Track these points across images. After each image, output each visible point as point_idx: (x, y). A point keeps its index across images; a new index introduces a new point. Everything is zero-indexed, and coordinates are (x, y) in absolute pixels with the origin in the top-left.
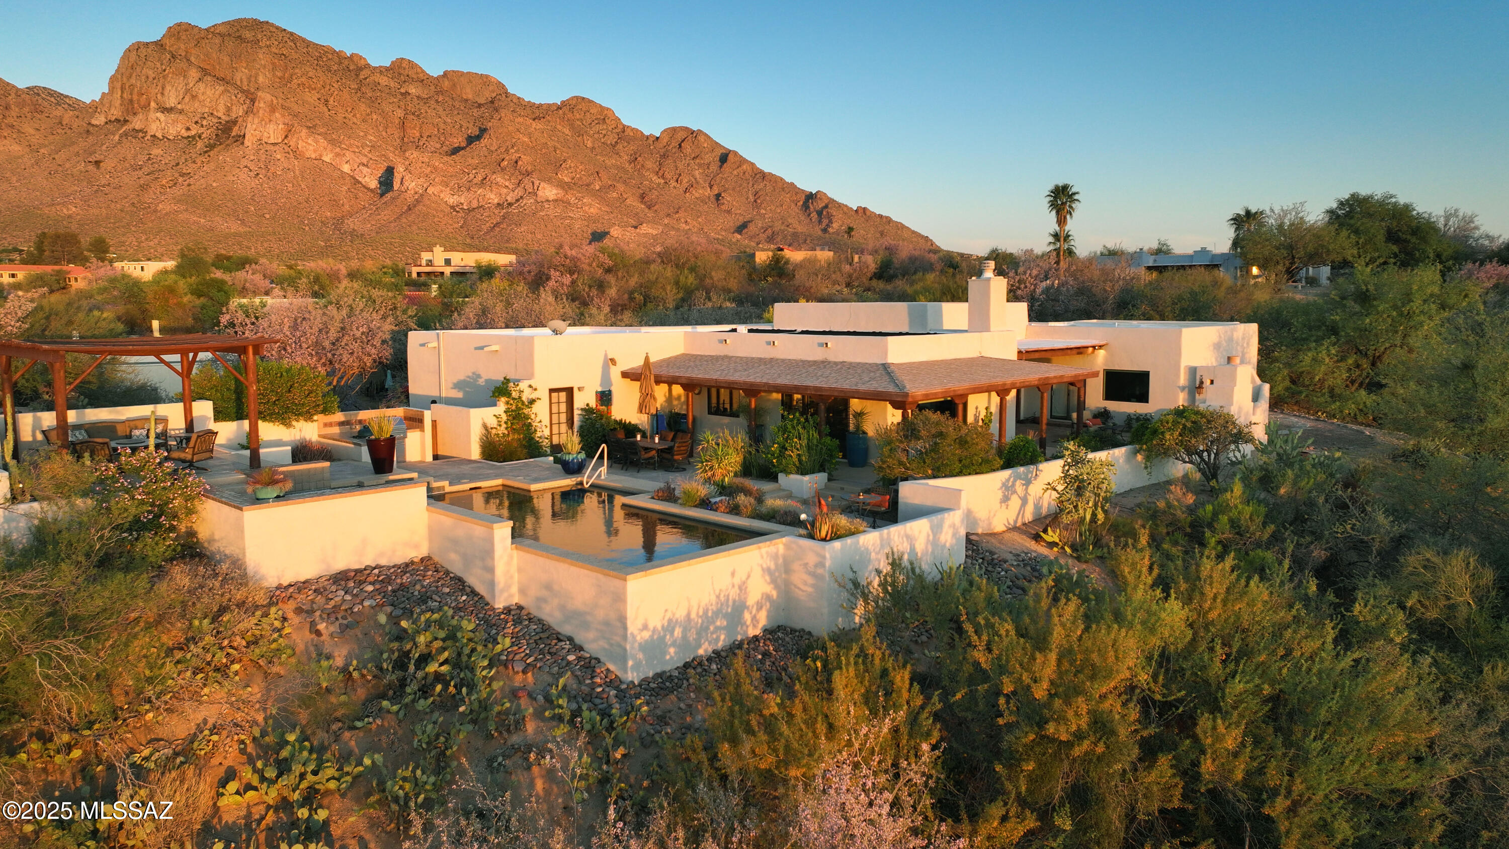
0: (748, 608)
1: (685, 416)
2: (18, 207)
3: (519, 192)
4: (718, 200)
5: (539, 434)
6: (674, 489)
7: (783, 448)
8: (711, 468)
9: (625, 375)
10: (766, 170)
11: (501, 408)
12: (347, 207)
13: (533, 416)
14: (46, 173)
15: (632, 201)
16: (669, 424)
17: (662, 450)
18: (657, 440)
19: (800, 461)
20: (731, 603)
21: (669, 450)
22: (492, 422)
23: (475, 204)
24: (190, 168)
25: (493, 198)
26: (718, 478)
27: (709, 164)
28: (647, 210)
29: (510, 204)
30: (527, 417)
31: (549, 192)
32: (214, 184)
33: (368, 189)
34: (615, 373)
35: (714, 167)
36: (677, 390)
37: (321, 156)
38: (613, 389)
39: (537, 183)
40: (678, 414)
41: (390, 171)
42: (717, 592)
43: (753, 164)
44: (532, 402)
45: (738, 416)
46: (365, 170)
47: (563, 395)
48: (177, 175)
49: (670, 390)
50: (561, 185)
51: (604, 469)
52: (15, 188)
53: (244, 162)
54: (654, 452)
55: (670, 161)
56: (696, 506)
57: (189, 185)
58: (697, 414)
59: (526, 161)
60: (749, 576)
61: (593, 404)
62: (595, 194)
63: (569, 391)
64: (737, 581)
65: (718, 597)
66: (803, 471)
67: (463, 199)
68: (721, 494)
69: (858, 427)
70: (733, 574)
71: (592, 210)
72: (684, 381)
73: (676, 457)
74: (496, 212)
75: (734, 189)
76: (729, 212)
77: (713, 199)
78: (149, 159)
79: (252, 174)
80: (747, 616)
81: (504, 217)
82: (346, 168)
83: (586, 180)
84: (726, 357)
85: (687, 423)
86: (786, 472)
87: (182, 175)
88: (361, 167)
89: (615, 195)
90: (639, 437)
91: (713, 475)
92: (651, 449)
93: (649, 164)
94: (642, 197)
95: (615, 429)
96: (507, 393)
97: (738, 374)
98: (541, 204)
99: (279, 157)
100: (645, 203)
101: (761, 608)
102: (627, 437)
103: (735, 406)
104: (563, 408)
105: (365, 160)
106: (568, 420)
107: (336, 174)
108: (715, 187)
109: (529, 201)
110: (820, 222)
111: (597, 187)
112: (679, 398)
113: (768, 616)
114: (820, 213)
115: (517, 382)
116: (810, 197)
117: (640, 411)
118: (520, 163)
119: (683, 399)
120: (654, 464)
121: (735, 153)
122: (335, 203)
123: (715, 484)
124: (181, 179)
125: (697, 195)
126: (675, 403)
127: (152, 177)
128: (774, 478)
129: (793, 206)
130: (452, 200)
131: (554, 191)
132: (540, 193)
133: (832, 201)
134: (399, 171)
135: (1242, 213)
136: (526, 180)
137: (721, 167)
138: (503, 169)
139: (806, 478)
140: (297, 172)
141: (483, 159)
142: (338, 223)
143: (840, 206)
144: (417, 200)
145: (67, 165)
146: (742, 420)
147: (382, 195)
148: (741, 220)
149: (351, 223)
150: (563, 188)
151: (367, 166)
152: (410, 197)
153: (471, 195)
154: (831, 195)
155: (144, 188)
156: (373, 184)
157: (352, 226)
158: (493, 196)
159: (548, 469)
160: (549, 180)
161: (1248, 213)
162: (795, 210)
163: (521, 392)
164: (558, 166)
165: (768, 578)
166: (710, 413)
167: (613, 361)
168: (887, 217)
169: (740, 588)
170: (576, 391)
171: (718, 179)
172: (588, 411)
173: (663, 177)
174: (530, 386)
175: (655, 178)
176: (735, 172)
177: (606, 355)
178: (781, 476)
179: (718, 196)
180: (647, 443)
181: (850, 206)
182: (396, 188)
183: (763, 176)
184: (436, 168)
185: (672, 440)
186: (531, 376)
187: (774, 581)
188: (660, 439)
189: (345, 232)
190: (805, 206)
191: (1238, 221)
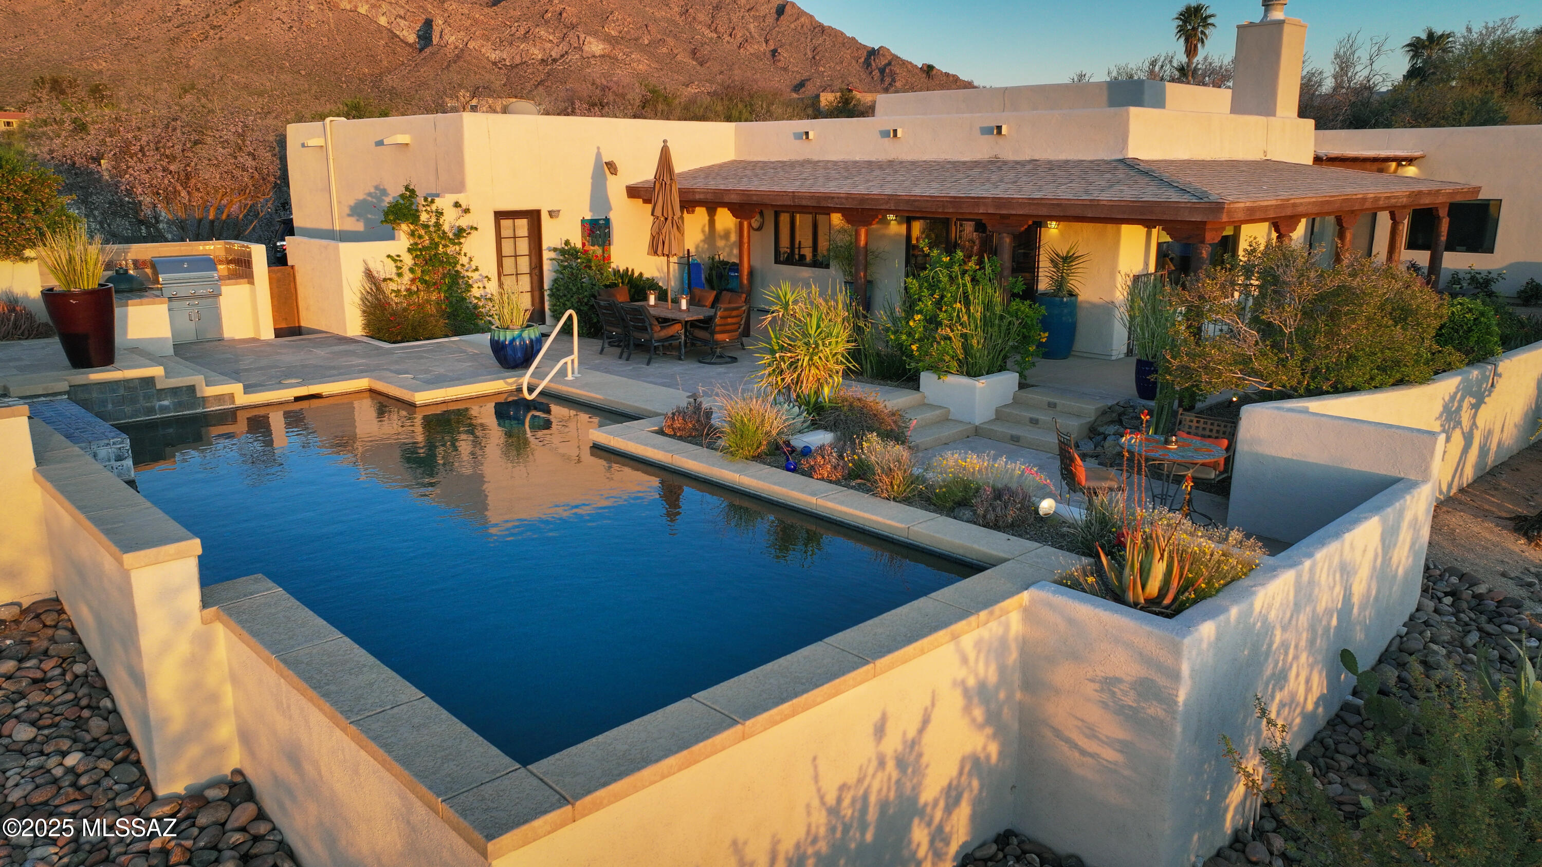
0: (921, 812)
1: (735, 267)
2: (48, 61)
3: (564, 47)
4: (774, 56)
5: (476, 292)
6: (709, 414)
7: (933, 322)
8: (793, 365)
9: (633, 192)
10: (826, 24)
11: (401, 244)
12: (385, 63)
13: (464, 260)
14: (74, 25)
15: (683, 57)
16: (709, 281)
17: (693, 324)
18: (684, 304)
19: (966, 348)
20: (872, 815)
21: (706, 323)
22: (386, 269)
23: (518, 60)
24: (221, 20)
25: (537, 53)
26: (807, 388)
27: (765, 17)
28: (698, 67)
29: (555, 60)
30: (452, 261)
31: (595, 47)
32: (247, 38)
33: (406, 43)
34: (616, 188)
35: (770, 20)
36: (725, 220)
37: (356, 7)
38: (612, 216)
39: (582, 36)
40: (724, 263)
41: (428, 24)
42: (831, 799)
43: (812, 17)
44: (460, 232)
45: (827, 266)
46: (403, 23)
47: (522, 225)
48: (208, 28)
49: (712, 222)
50: (608, 39)
51: (571, 361)
52: (43, 41)
53: (277, 14)
54: (677, 329)
55: (723, 13)
56: (758, 458)
57: (221, 38)
58: (756, 263)
59: (571, 13)
60: (926, 721)
61: (577, 241)
62: (643, 49)
63: (534, 217)
64: (892, 744)
65: (834, 812)
66: (971, 369)
67: (505, 55)
68: (815, 426)
69: (1060, 283)
70: (880, 731)
71: (641, 67)
72: (734, 198)
73: (719, 337)
74: (540, 68)
75: (791, 44)
76: (785, 69)
77: (769, 55)
78: (178, 10)
79: (285, 27)
80: (920, 835)
81: (549, 74)
82: (383, 21)
83: (634, 34)
84: (808, 162)
85: (739, 278)
86: (938, 369)
87: (213, 27)
88: (398, 20)
89: (664, 50)
90: (652, 300)
91: (798, 381)
92: (675, 321)
93: (701, 17)
94: (694, 52)
95: (614, 285)
96: (413, 217)
97: (832, 184)
98: (587, 60)
99: (312, 8)
100: (697, 60)
101: (957, 801)
102: (633, 299)
103: (823, 244)
104: (523, 246)
105: (402, 12)
106: (532, 269)
107: (373, 27)
108: (771, 43)
109: (574, 57)
110: (882, 80)
111: (646, 42)
112: (726, 235)
113: (974, 818)
114: (882, 71)
115: (430, 199)
116: (873, 53)
117: (654, 249)
118: (564, 15)
119: (733, 237)
120: (679, 348)
121: (793, 4)
122: (372, 59)
123: (801, 401)
124: (212, 32)
125: (752, 51)
126: (721, 243)
127: (183, 29)
128: (911, 380)
129: (854, 62)
130: (493, 56)
131: (601, 46)
132: (586, 48)
133: (896, 58)
134: (439, 22)
135: (1424, 36)
136: (571, 34)
137: (777, 20)
138: (547, 22)
139: (981, 384)
140: (332, 26)
141: (525, 10)
142: (377, 79)
143: (904, 63)
144: (457, 56)
145: (95, 17)
146: (835, 274)
147: (421, 50)
148: (799, 78)
149: (390, 80)
150: (610, 43)
151: (404, 18)
152: (450, 52)
153: (513, 50)
154: (894, 51)
155: (174, 41)
156: (412, 38)
157: (390, 83)
158: (536, 52)
159: (474, 357)
160: (595, 34)
161: (1431, 35)
162: (856, 67)
163: (439, 214)
164: (605, 18)
165: (978, 713)
166: (776, 262)
167: (612, 167)
168: (954, 76)
169: (901, 764)
170: (544, 216)
171: (774, 32)
172: (567, 252)
173: (716, 30)
174: (457, 205)
175: (707, 32)
176: (793, 26)
177: (599, 155)
178: (927, 378)
179: (774, 52)
180: (666, 311)
181: (915, 63)
182: (435, 42)
183: (823, 29)
184: (476, 21)
185: (713, 306)
186: (460, 187)
187: (993, 719)
188: (690, 303)
189: (384, 90)
190: (867, 64)
191: (1416, 47)
